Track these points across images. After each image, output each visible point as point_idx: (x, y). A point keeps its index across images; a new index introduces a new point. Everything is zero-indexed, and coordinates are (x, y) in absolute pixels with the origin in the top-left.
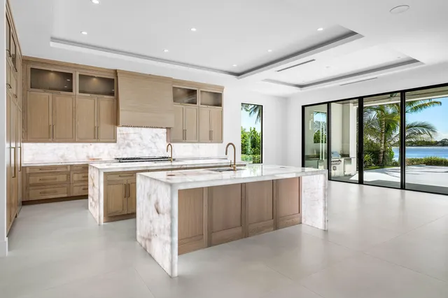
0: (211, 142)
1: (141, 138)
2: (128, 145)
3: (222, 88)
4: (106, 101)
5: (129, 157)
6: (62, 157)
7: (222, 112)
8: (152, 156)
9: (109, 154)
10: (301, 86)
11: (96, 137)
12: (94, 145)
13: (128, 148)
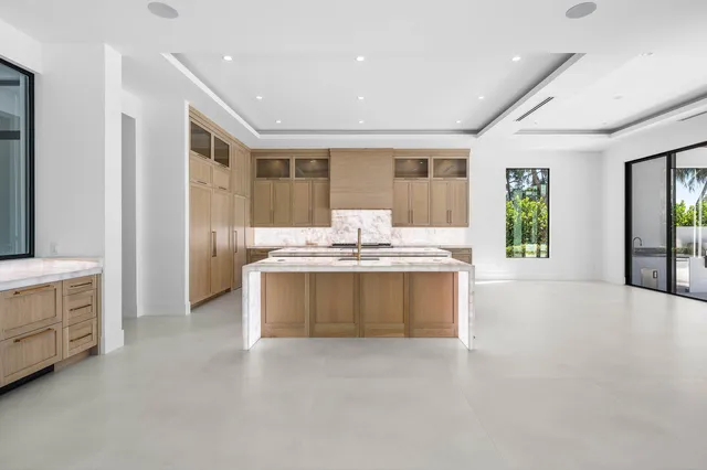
0: (450, 226)
1: (361, 222)
2: (347, 229)
3: (467, 152)
4: (319, 183)
5: (348, 242)
6: (284, 241)
7: (467, 184)
8: (373, 242)
9: (327, 239)
10: (609, 131)
11: (310, 221)
12: (312, 229)
13: (346, 233)
